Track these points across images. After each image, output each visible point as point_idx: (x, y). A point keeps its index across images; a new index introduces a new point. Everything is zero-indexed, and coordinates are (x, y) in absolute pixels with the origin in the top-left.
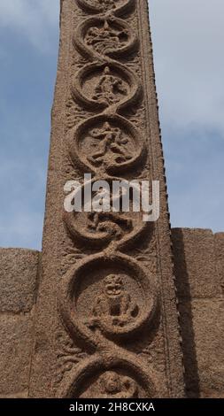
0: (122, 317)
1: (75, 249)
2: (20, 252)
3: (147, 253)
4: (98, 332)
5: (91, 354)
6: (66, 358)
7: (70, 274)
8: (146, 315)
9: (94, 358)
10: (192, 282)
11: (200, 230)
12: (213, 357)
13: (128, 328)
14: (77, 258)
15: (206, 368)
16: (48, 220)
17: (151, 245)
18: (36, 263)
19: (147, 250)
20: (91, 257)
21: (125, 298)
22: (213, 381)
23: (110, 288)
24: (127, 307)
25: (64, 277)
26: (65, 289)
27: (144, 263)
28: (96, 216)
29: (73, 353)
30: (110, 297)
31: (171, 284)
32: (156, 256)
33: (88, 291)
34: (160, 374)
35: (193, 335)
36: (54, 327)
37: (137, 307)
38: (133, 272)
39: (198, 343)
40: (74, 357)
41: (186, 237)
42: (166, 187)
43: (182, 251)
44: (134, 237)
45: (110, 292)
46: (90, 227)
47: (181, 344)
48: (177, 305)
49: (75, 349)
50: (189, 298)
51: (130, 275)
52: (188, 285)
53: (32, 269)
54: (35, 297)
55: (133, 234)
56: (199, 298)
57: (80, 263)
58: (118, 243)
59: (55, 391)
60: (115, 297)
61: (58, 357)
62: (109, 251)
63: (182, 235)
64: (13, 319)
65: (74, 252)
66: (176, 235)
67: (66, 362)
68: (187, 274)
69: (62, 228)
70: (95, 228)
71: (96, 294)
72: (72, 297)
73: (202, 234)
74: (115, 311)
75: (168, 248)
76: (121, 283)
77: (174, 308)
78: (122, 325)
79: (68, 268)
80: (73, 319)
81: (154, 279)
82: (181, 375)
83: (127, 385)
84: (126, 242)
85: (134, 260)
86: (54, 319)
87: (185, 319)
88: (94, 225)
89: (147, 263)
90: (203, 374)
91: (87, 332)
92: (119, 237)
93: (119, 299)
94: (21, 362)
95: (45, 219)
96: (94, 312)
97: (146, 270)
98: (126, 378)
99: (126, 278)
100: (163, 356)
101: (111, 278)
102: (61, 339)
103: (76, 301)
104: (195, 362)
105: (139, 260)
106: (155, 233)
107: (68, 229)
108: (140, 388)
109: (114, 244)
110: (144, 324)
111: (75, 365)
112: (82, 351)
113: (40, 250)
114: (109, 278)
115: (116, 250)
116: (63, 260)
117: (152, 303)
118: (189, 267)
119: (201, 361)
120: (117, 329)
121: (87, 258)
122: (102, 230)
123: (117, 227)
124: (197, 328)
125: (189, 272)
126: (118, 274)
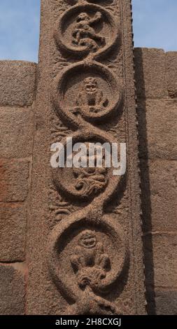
0: (96, 107)
1: (63, 59)
2: (22, 63)
3: (116, 62)
4: (79, 116)
5: (74, 131)
6: (57, 133)
7: (59, 76)
8: (114, 105)
9: (77, 133)
10: (146, 87)
11: (155, 49)
12: (159, 138)
13: (100, 114)
14: (65, 65)
15: (153, 144)
16: (42, 37)
17: (118, 57)
18: (35, 71)
19: (116, 60)
20: (75, 64)
21: (98, 94)
22: (158, 153)
23: (88, 87)
24: (100, 100)
25: (55, 78)
26: (56, 86)
27: (113, 69)
28: (78, 34)
29: (62, 130)
31: (133, 85)
32: (122, 65)
33: (72, 89)
35: (146, 123)
36: (48, 113)
37: (107, 100)
38: (105, 75)
39: (149, 128)
40: (63, 133)
41: (144, 54)
42: (132, 14)
43: (141, 65)
44: (106, 50)
45: (88, 89)
46: (73, 42)
47: (137, 126)
48: (136, 100)
49: (63, 128)
50: (145, 98)
51: (103, 78)
52: (144, 89)
53: (31, 76)
54: (35, 96)
55: (106, 48)
56: (151, 98)
57: (66, 69)
58: (95, 54)
60: (91, 93)
61: (52, 132)
62: (88, 60)
63: (142, 53)
64: (20, 110)
65: (62, 61)
66: (138, 53)
67: (57, 136)
68: (144, 82)
69: (53, 43)
70: (77, 43)
71: (79, 90)
72: (60, 93)
73: (156, 53)
74: (92, 102)
75: (131, 59)
76: (96, 83)
77: (134, 101)
78: (96, 112)
79: (57, 73)
80: (62, 107)
81: (120, 81)
82: (136, 146)
84: (100, 54)
85: (106, 67)
86: (48, 108)
87: (141, 112)
88: (76, 40)
89: (115, 70)
90: (150, 148)
91: (72, 117)
92: (95, 50)
93: (95, 95)
94: (26, 138)
95: (41, 36)
96: (77, 103)
97: (114, 74)
99: (100, 80)
100: (124, 133)
101: (89, 80)
102: (54, 121)
104: (146, 141)
105: (109, 67)
106: (122, 47)
107: (57, 44)
109: (91, 55)
110: (112, 111)
111: (63, 138)
112: (69, 129)
114: (87, 79)
115: (93, 59)
116: (54, 67)
117: (118, 97)
118: (145, 76)
119: (150, 140)
120: (93, 114)
121: (71, 65)
122: (83, 44)
123: (94, 42)
124: (149, 118)
125: (145, 80)
126: (94, 77)
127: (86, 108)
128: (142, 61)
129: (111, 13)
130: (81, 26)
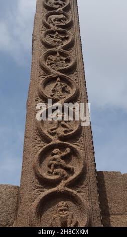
1: (40, 186)
2: (7, 187)
3: (83, 188)
7: (37, 202)
10: (110, 205)
11: (114, 172)
14: (41, 191)
17: (85, 183)
18: (17, 193)
19: (83, 186)
20: (50, 191)
21: (70, 217)
25: (33, 203)
26: (34, 211)
27: (81, 194)
28: (52, 165)
30: (61, 216)
31: (98, 207)
32: (88, 190)
33: (47, 212)
37: (77, 222)
38: (75, 200)
41: (106, 177)
42: (93, 148)
44: (75, 178)
45: (61, 213)
46: (49, 172)
48: (102, 220)
51: (73, 201)
53: (14, 197)
54: (16, 215)
55: (74, 176)
56: (114, 214)
57: (43, 194)
58: (66, 182)
60: (64, 216)
62: (60, 187)
63: (103, 176)
65: (40, 188)
66: (100, 176)
68: (107, 200)
69: (33, 173)
70: (52, 173)
71: (53, 214)
72: (38, 217)
73: (115, 175)
75: (95, 184)
76: (67, 207)
77: (100, 222)
79: (36, 198)
81: (87, 204)
84: (70, 181)
85: (75, 192)
88: (51, 171)
89: (83, 194)
92: (66, 178)
95: (23, 167)
97: (82, 199)
99: (70, 204)
101: (62, 204)
103: (40, 219)
105: (78, 192)
106: (87, 175)
107: (36, 174)
109: (63, 182)
113: (19, 186)
114: (60, 203)
115: (64, 186)
116: (33, 193)
117: (86, 219)
118: (108, 195)
121: (48, 191)
122: (56, 174)
123: (65, 172)
125: (108, 199)
129: (78, 148)
130: (54, 159)
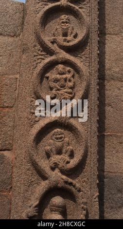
0: (68, 38)
2: (13, 3)
4: (55, 45)
5: (51, 56)
6: (38, 57)
7: (41, 13)
8: (82, 38)
9: (53, 58)
12: (114, 64)
13: (71, 44)
14: (46, 5)
15: (110, 69)
18: (23, 9)
19: (85, 3)
20: (53, 5)
21: (70, 28)
22: (112, 75)
23: (63, 23)
24: (72, 33)
25: (38, 15)
26: (38, 21)
27: (82, 10)
29: (42, 55)
30: (63, 27)
31: (96, 23)
32: (89, 7)
33: (51, 24)
34: (86, 68)
35: (105, 53)
36: (32, 42)
38: (76, 14)
39: (107, 57)
40: (42, 57)
43: (104, 8)
45: (63, 24)
47: (98, 54)
48: (98, 35)
49: (43, 53)
50: (105, 34)
51: (74, 16)
52: (105, 27)
53: (20, 13)
54: (22, 28)
56: (110, 34)
57: (47, 8)
59: (33, 72)
60: (65, 27)
61: (34, 56)
62: (64, 2)
64: (11, 39)
65: (44, 1)
67: (38, 59)
71: (55, 25)
72: (42, 26)
74: (65, 35)
75: (96, 3)
76: (69, 20)
77: (97, 35)
78: (68, 42)
79: (40, 11)
80: (43, 37)
81: (87, 19)
82: (97, 69)
83: (69, 72)
85: (77, 8)
86: (32, 38)
87: (102, 44)
89: (84, 10)
90: (107, 72)
91: (50, 45)
93: (67, 29)
94: (15, 61)
96: (54, 35)
97: (83, 14)
98: (69, 68)
99: (72, 18)
100: (88, 59)
101: (64, 17)
102: (36, 48)
103: (45, 27)
104: (104, 66)
105: (80, 8)
108: (75, 73)
110: (80, 42)
111: (43, 61)
112: (47, 54)
113: (25, 3)
114: (63, 17)
115: (67, 1)
116: (38, 6)
117: (85, 31)
118: (107, 17)
119: (107, 66)
120: (65, 44)
121: (51, 5)
124: (107, 49)
126: (67, 15)
127: (60, 39)
128: (105, 5)
